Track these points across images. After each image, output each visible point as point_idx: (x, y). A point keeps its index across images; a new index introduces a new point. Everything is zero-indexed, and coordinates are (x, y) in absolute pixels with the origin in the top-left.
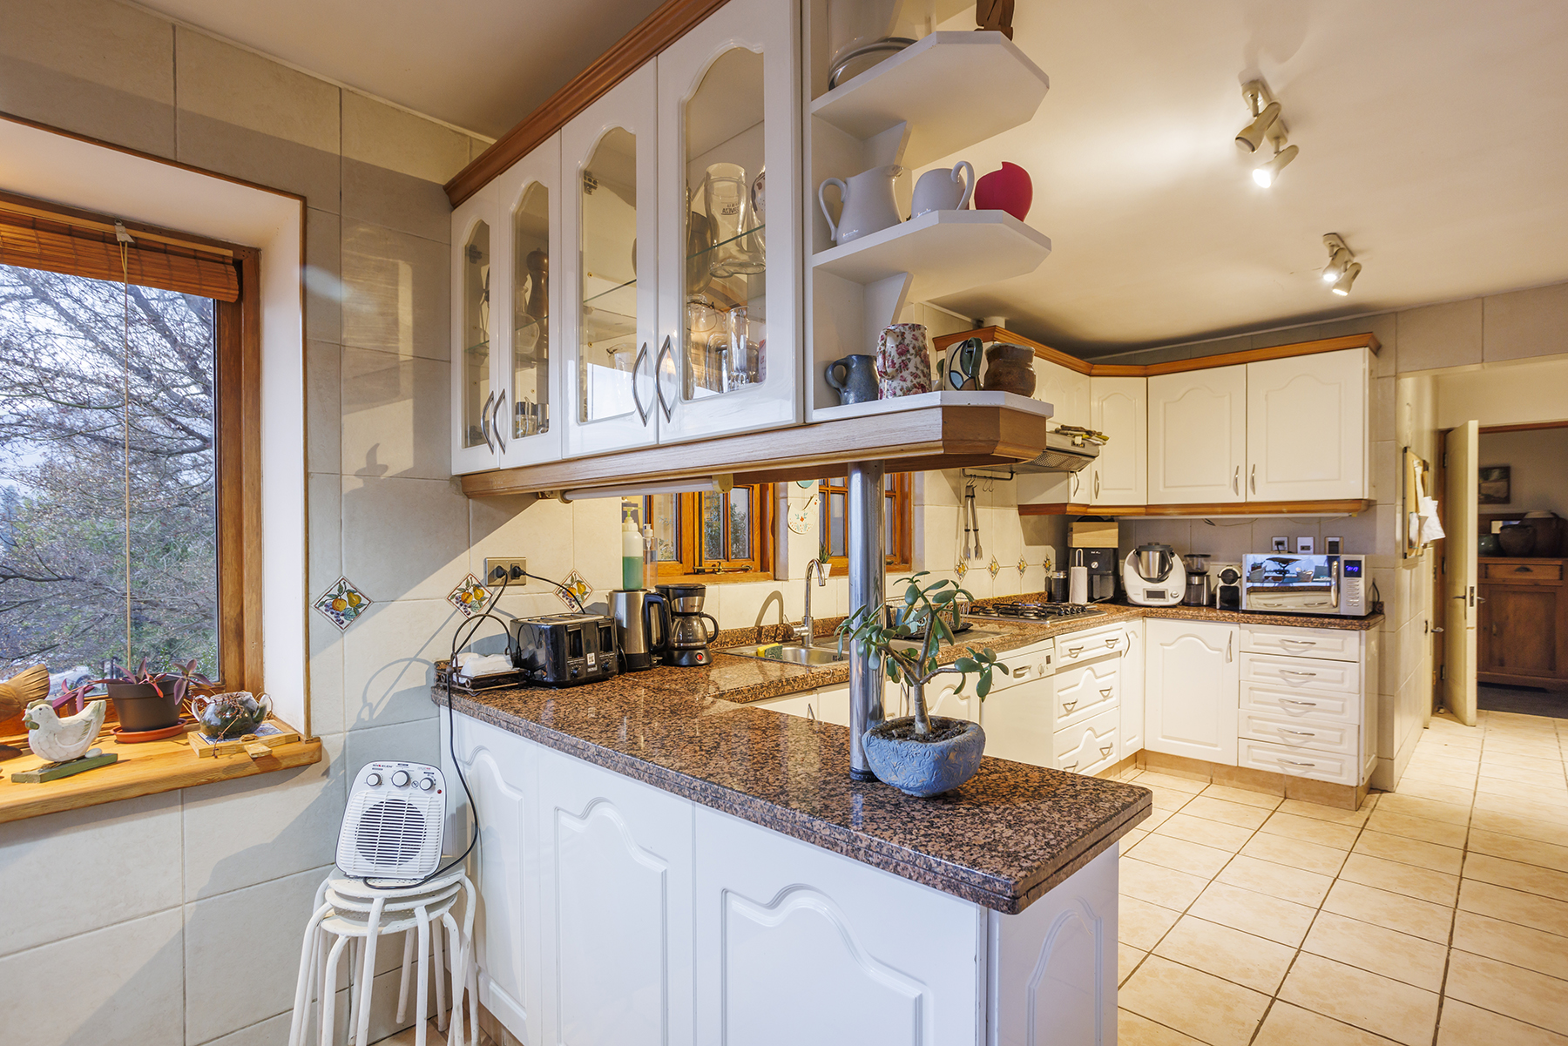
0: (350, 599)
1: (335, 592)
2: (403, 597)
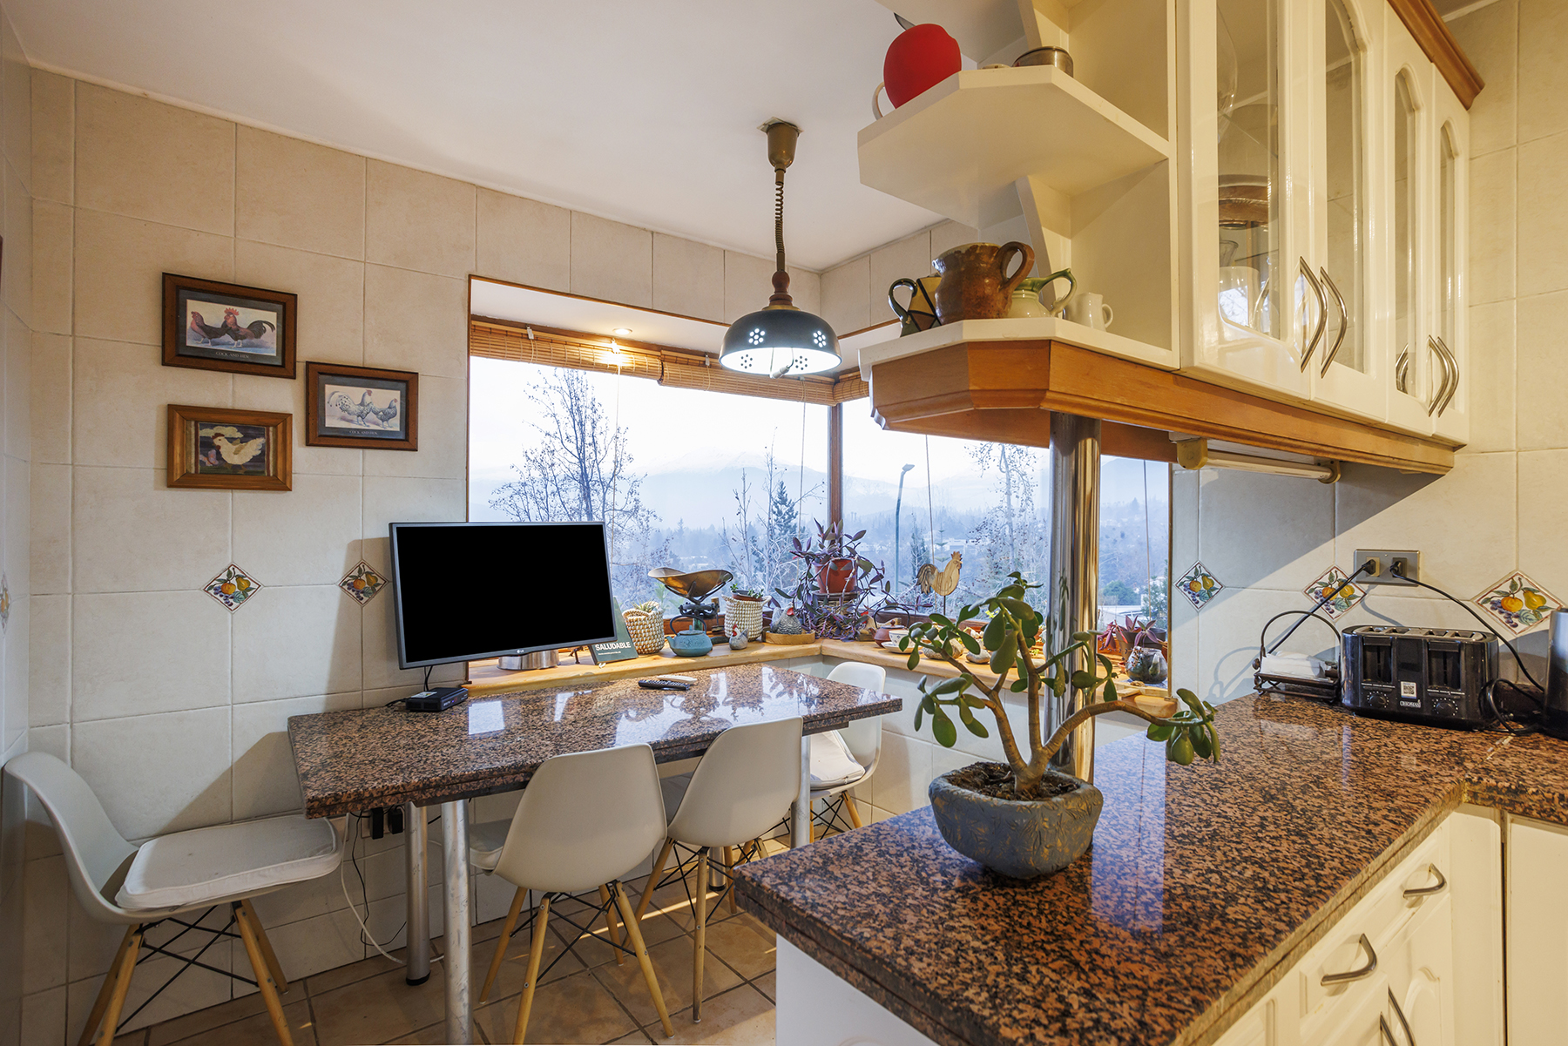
0: (1204, 582)
1: (1192, 574)
2: (1254, 585)
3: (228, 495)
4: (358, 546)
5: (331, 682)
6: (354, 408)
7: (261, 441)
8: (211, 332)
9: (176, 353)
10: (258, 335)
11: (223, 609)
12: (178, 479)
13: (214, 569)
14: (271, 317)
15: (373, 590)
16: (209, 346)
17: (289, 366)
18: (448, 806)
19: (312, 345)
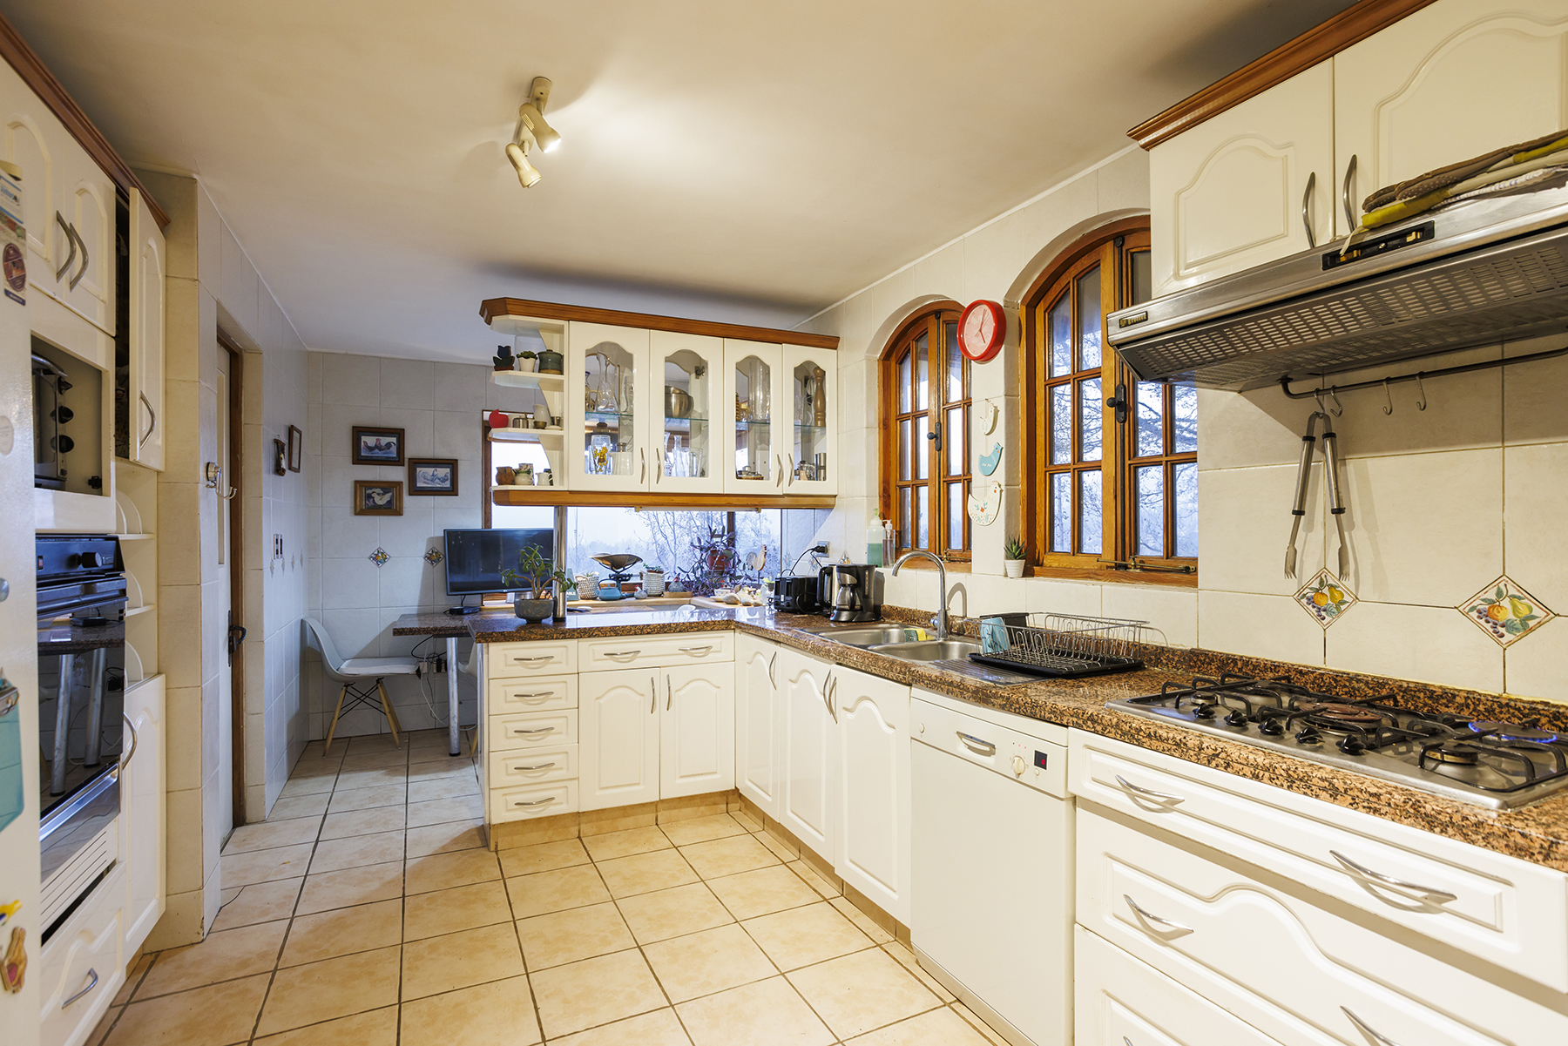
3: (377, 518)
4: (431, 540)
5: (420, 601)
6: (429, 477)
7: (390, 494)
8: (371, 449)
9: (358, 459)
10: (389, 449)
11: (376, 566)
12: (360, 511)
13: (372, 550)
14: (394, 440)
15: (438, 560)
16: (370, 455)
17: (401, 460)
18: (449, 639)
19: (411, 451)
